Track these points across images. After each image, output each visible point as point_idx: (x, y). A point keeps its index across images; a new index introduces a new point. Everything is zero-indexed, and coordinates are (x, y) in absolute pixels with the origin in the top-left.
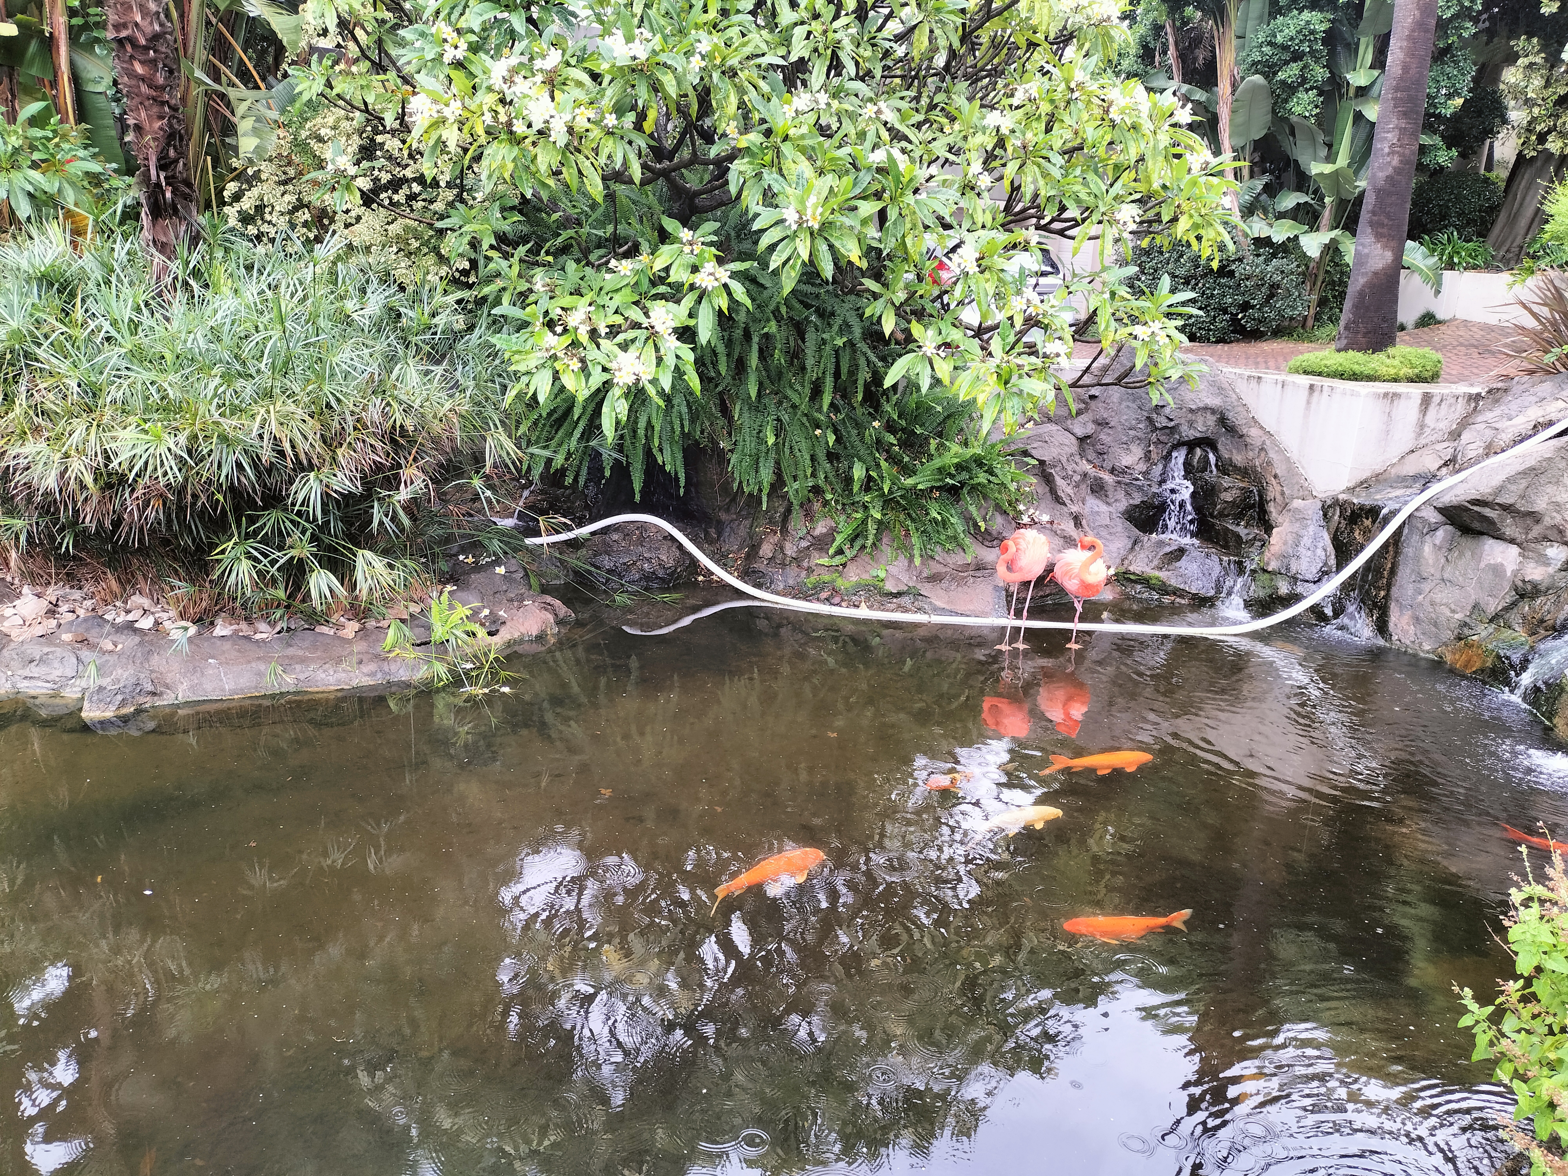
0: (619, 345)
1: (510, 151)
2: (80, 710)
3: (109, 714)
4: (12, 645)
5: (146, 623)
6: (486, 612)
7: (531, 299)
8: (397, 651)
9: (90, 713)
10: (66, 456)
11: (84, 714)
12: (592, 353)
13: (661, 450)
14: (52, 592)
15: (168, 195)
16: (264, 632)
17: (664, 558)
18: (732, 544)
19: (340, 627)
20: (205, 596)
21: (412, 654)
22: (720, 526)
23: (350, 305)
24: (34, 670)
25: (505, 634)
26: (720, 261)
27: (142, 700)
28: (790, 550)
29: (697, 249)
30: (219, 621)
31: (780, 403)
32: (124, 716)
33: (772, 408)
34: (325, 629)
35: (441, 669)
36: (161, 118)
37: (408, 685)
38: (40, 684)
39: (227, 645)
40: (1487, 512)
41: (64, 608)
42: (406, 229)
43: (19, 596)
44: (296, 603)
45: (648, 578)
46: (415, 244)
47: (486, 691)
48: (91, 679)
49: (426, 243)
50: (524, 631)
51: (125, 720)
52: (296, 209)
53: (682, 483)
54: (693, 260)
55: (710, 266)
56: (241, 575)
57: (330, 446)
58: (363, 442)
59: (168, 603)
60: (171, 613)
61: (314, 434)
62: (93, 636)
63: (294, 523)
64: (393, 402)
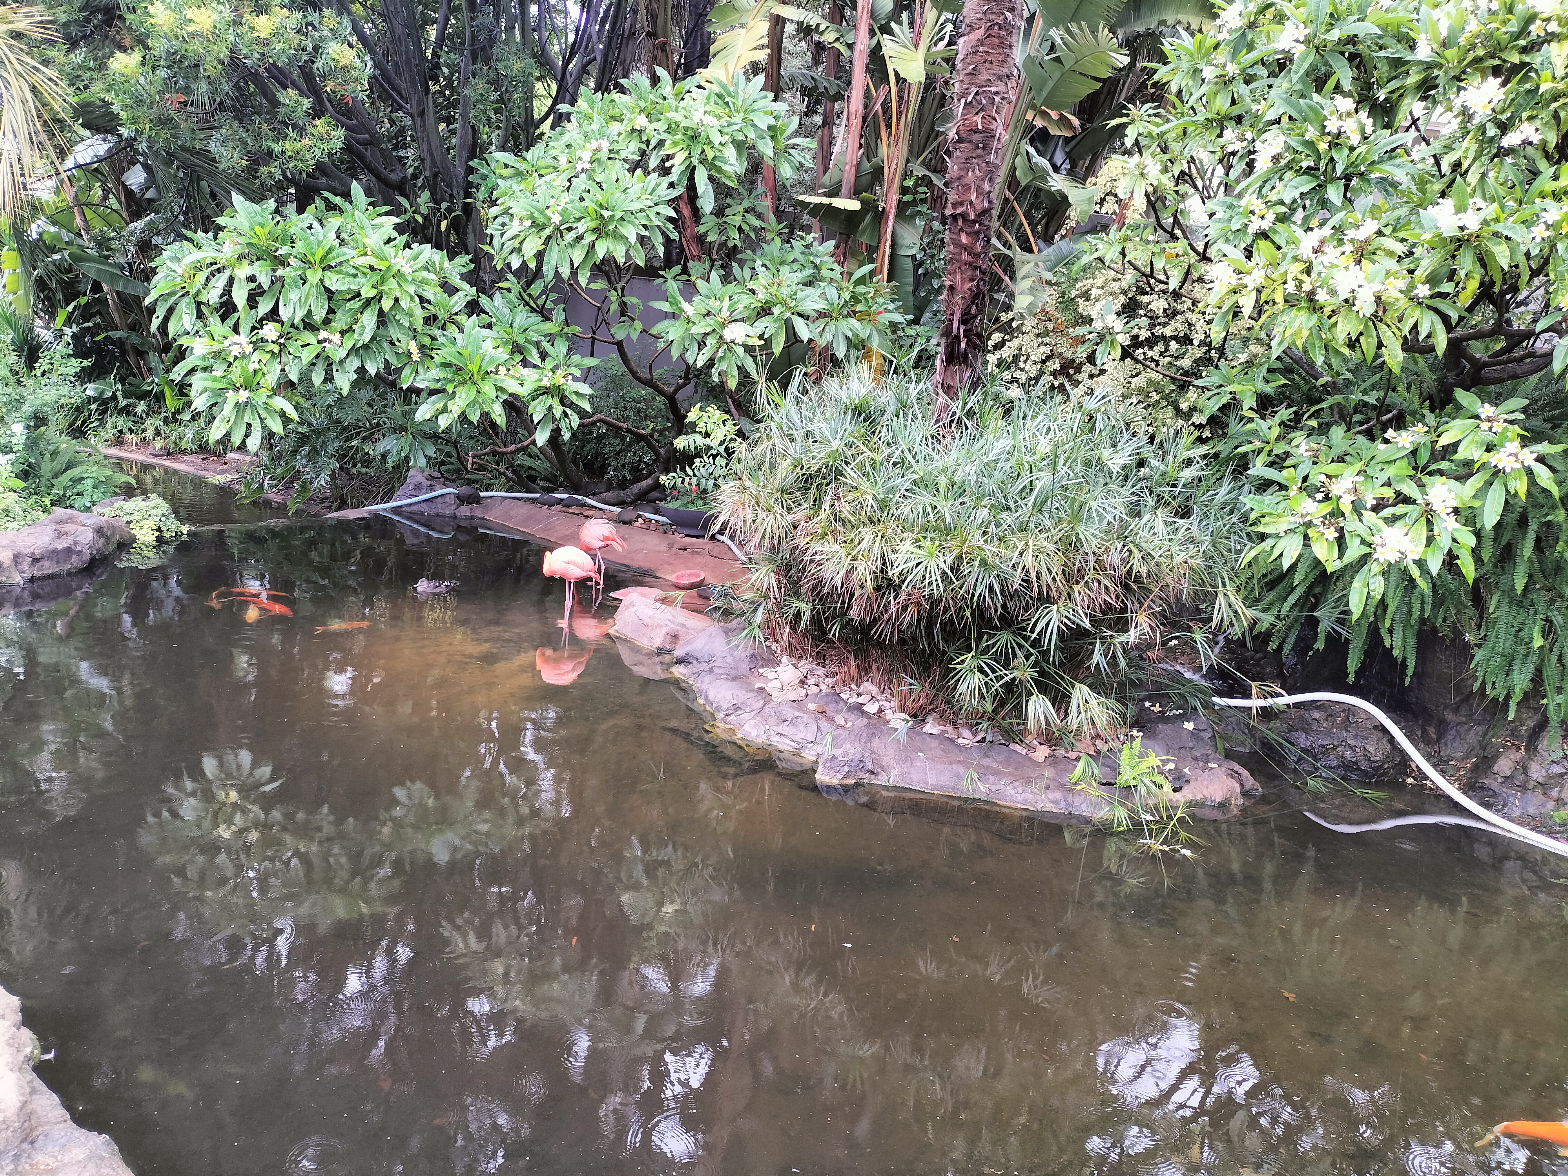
0: (1386, 520)
1: (1309, 319)
2: (815, 771)
3: (835, 781)
4: (772, 704)
5: (871, 708)
6: (1171, 766)
7: (1289, 462)
8: (1083, 785)
9: (822, 777)
10: (854, 558)
11: (817, 776)
12: (1351, 524)
13: (1390, 631)
14: (805, 665)
15: (963, 346)
16: (966, 738)
17: (1371, 749)
18: (1456, 750)
19: (1031, 748)
20: (923, 695)
21: (1096, 792)
22: (1442, 727)
23: (1106, 453)
24: (784, 729)
25: (1188, 793)
26: (1525, 442)
27: (862, 775)
28: (1537, 772)
29: (1499, 426)
30: (930, 720)
31: (1552, 601)
32: (846, 786)
33: (1541, 606)
34: (1018, 748)
35: (1121, 813)
36: (972, 280)
37: (1088, 821)
38: (787, 742)
39: (935, 743)
41: (811, 681)
42: (1150, 382)
43: (779, 663)
44: (999, 718)
45: (1348, 767)
46: (1155, 397)
47: (1166, 848)
48: (825, 748)
50: (1206, 793)
51: (846, 789)
52: (1048, 358)
53: (1410, 672)
54: (1490, 437)
55: (1514, 446)
56: (972, 686)
57: (1068, 581)
58: (1099, 582)
59: (892, 694)
60: (893, 704)
61: (1057, 569)
62: (830, 709)
63: (1020, 646)
64: (1134, 549)
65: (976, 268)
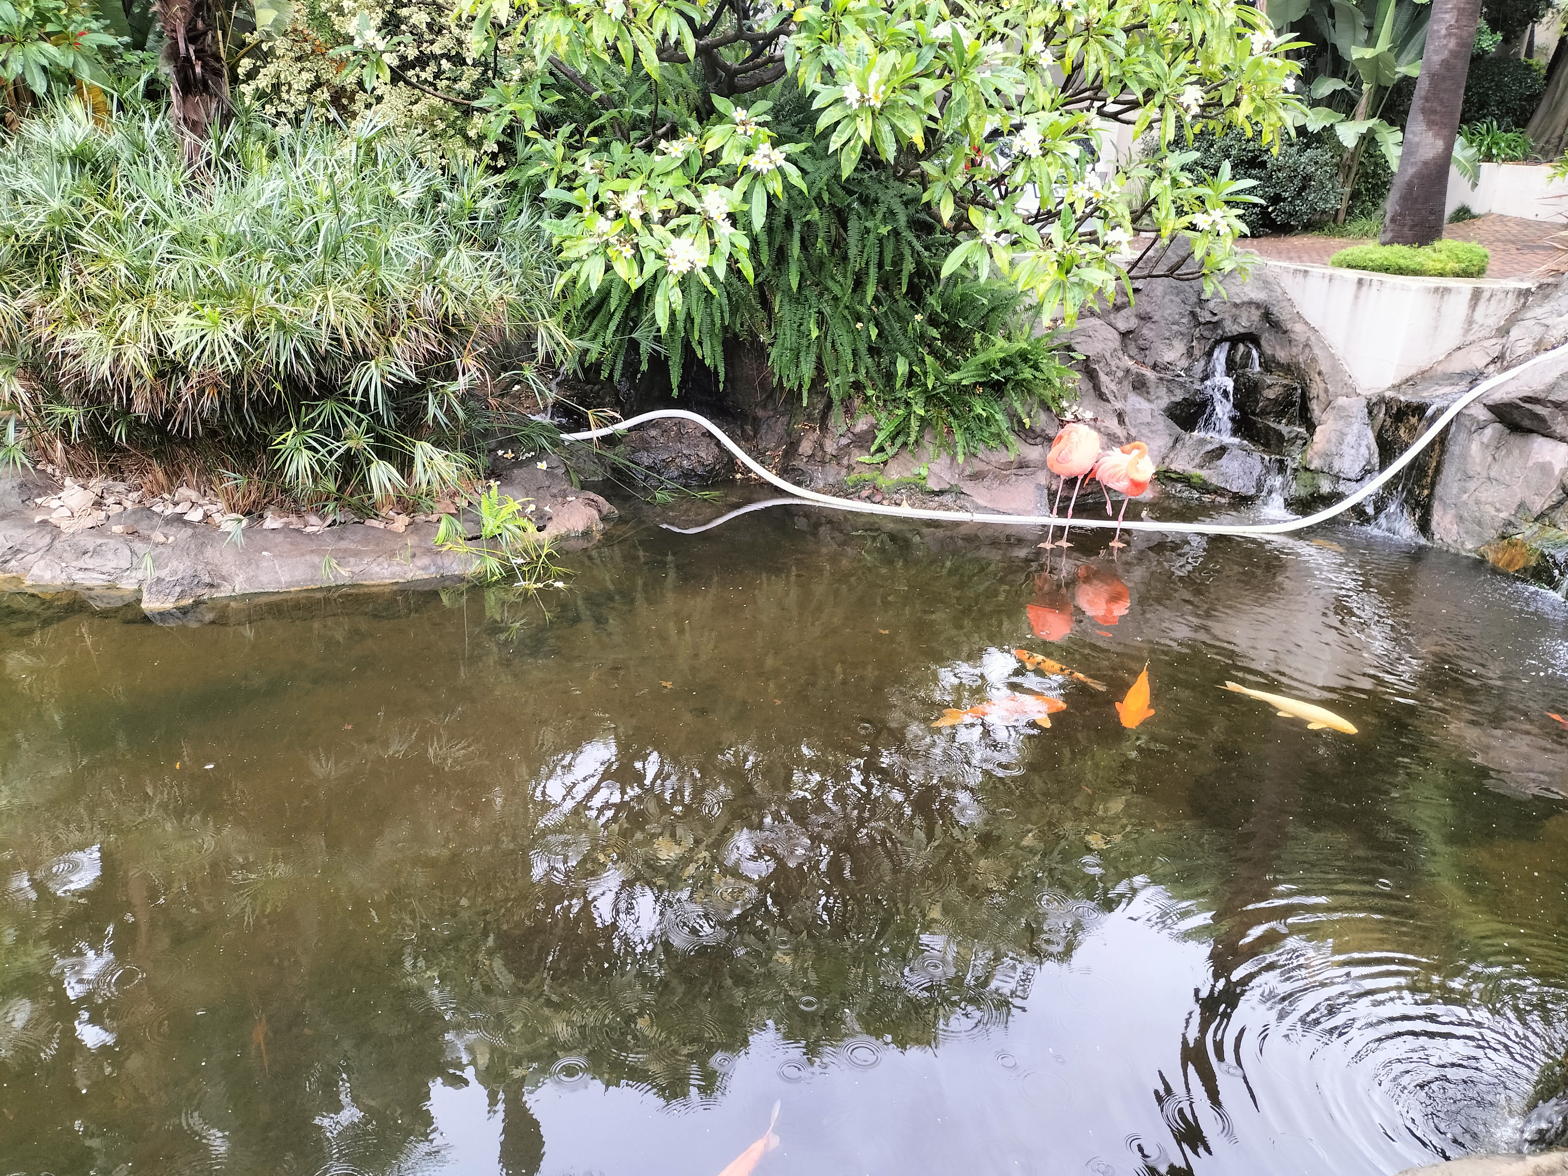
0: (673, 231)
2: (139, 601)
3: (168, 605)
4: (63, 537)
5: (195, 516)
6: (532, 507)
7: (578, 182)
8: (449, 545)
9: (150, 604)
10: (119, 342)
11: (143, 606)
12: (644, 240)
13: (700, 343)
14: (97, 484)
15: (198, 70)
16: (315, 525)
17: (703, 455)
18: (769, 441)
19: (389, 520)
20: (253, 488)
21: (464, 548)
22: (756, 423)
23: (395, 188)
24: (87, 561)
25: (552, 530)
26: (775, 143)
27: (200, 592)
28: (830, 446)
29: (752, 129)
30: (268, 514)
31: (821, 295)
32: (184, 607)
33: (813, 301)
34: (374, 523)
35: (492, 563)
37: (461, 579)
38: (95, 575)
39: (279, 538)
40: (1538, 409)
41: (110, 500)
42: (432, 108)
43: (62, 487)
44: (346, 496)
45: (687, 475)
46: (440, 125)
47: (540, 585)
48: (147, 571)
49: (452, 125)
50: (570, 527)
51: (184, 611)
52: (314, 86)
53: (722, 378)
54: (746, 141)
55: (765, 148)
56: (301, 465)
57: (383, 334)
58: (417, 330)
59: (217, 495)
60: (220, 506)
61: (367, 322)
62: (143, 528)
63: (347, 413)
64: (444, 290)
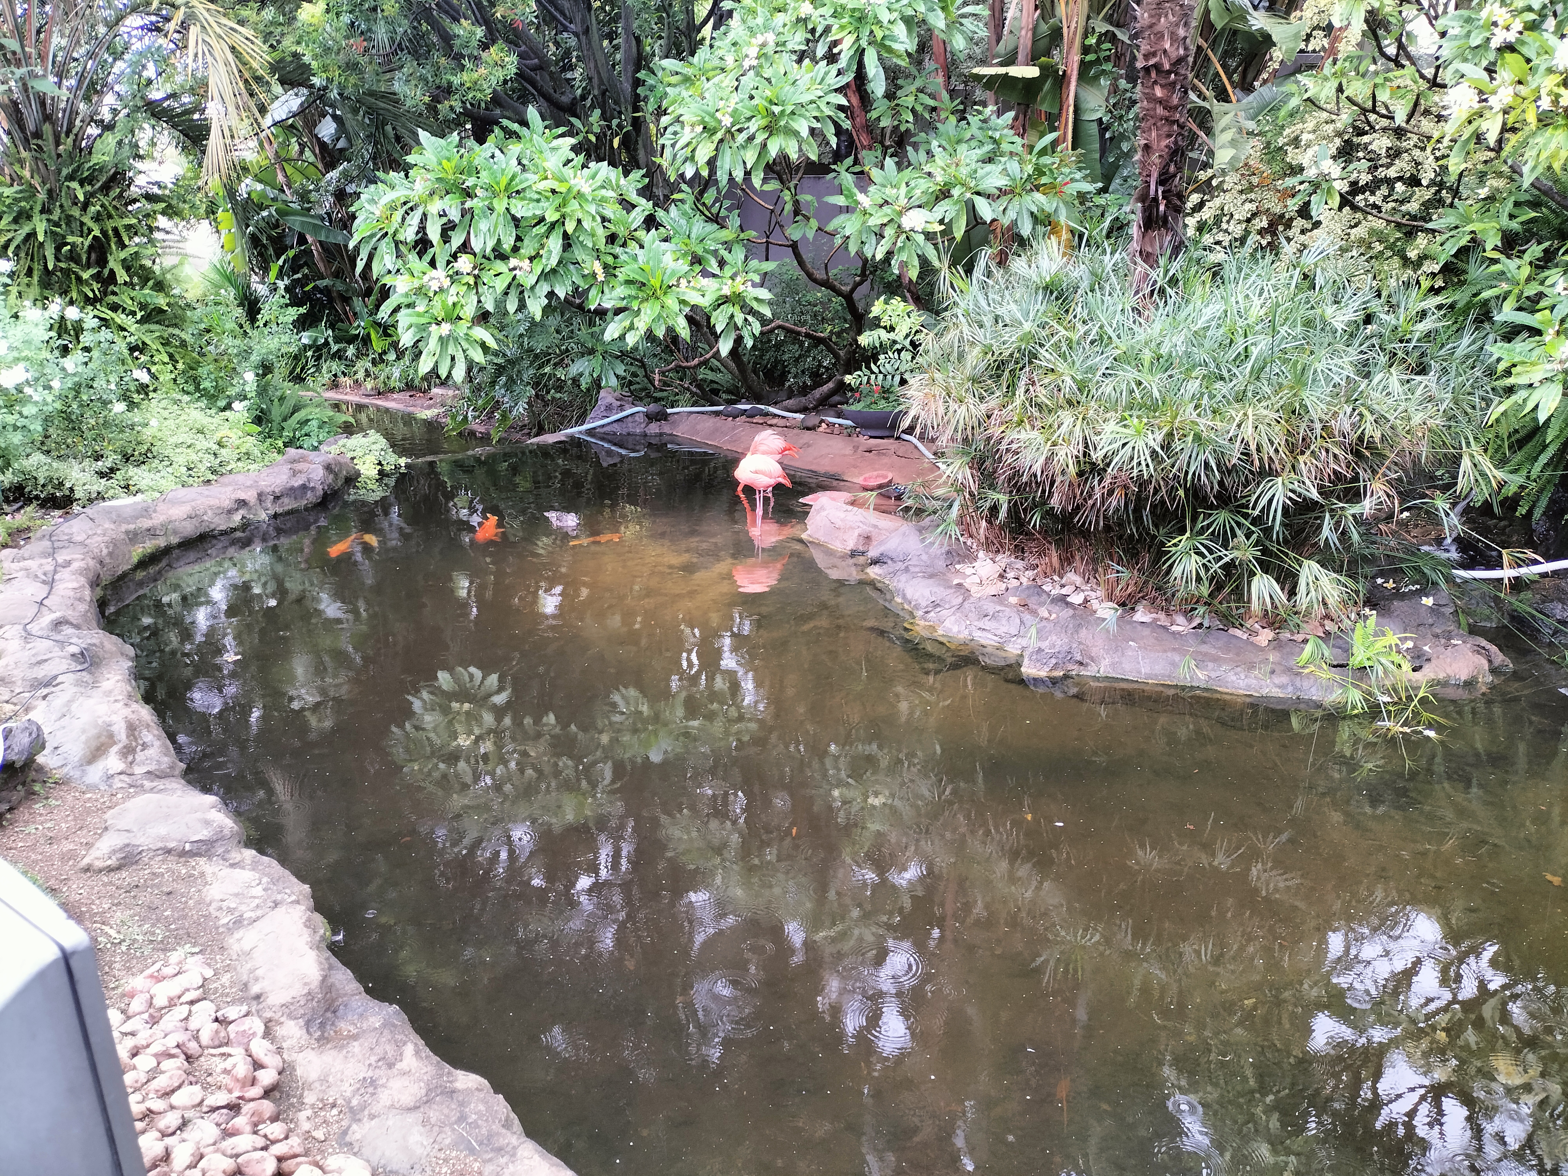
2: (1020, 665)
3: (1043, 673)
4: (972, 600)
5: (1077, 599)
6: (1410, 644)
7: (1543, 304)
8: (1312, 668)
9: (1028, 670)
10: (1054, 444)
11: (1023, 669)
14: (1003, 559)
15: (1162, 208)
16: (1181, 624)
19: (1253, 633)
20: (1132, 582)
21: (1326, 674)
23: (1330, 311)
24: (986, 623)
25: (1428, 673)
27: (1070, 667)
30: (1140, 608)
32: (1055, 678)
34: (1238, 633)
35: (1355, 696)
36: (1169, 136)
37: (1319, 705)
38: (990, 636)
39: (1146, 632)
41: (1011, 575)
42: (1372, 231)
43: (976, 559)
44: (1216, 602)
46: (1378, 247)
47: (1406, 730)
48: (1030, 641)
49: (1391, 247)
50: (1449, 671)
52: (1254, 216)
56: (1188, 568)
57: (1292, 452)
58: (1327, 451)
59: (1098, 584)
60: (1099, 593)
61: (1280, 439)
62: (1032, 602)
63: (1239, 524)
64: (1366, 412)
65: (1173, 122)
